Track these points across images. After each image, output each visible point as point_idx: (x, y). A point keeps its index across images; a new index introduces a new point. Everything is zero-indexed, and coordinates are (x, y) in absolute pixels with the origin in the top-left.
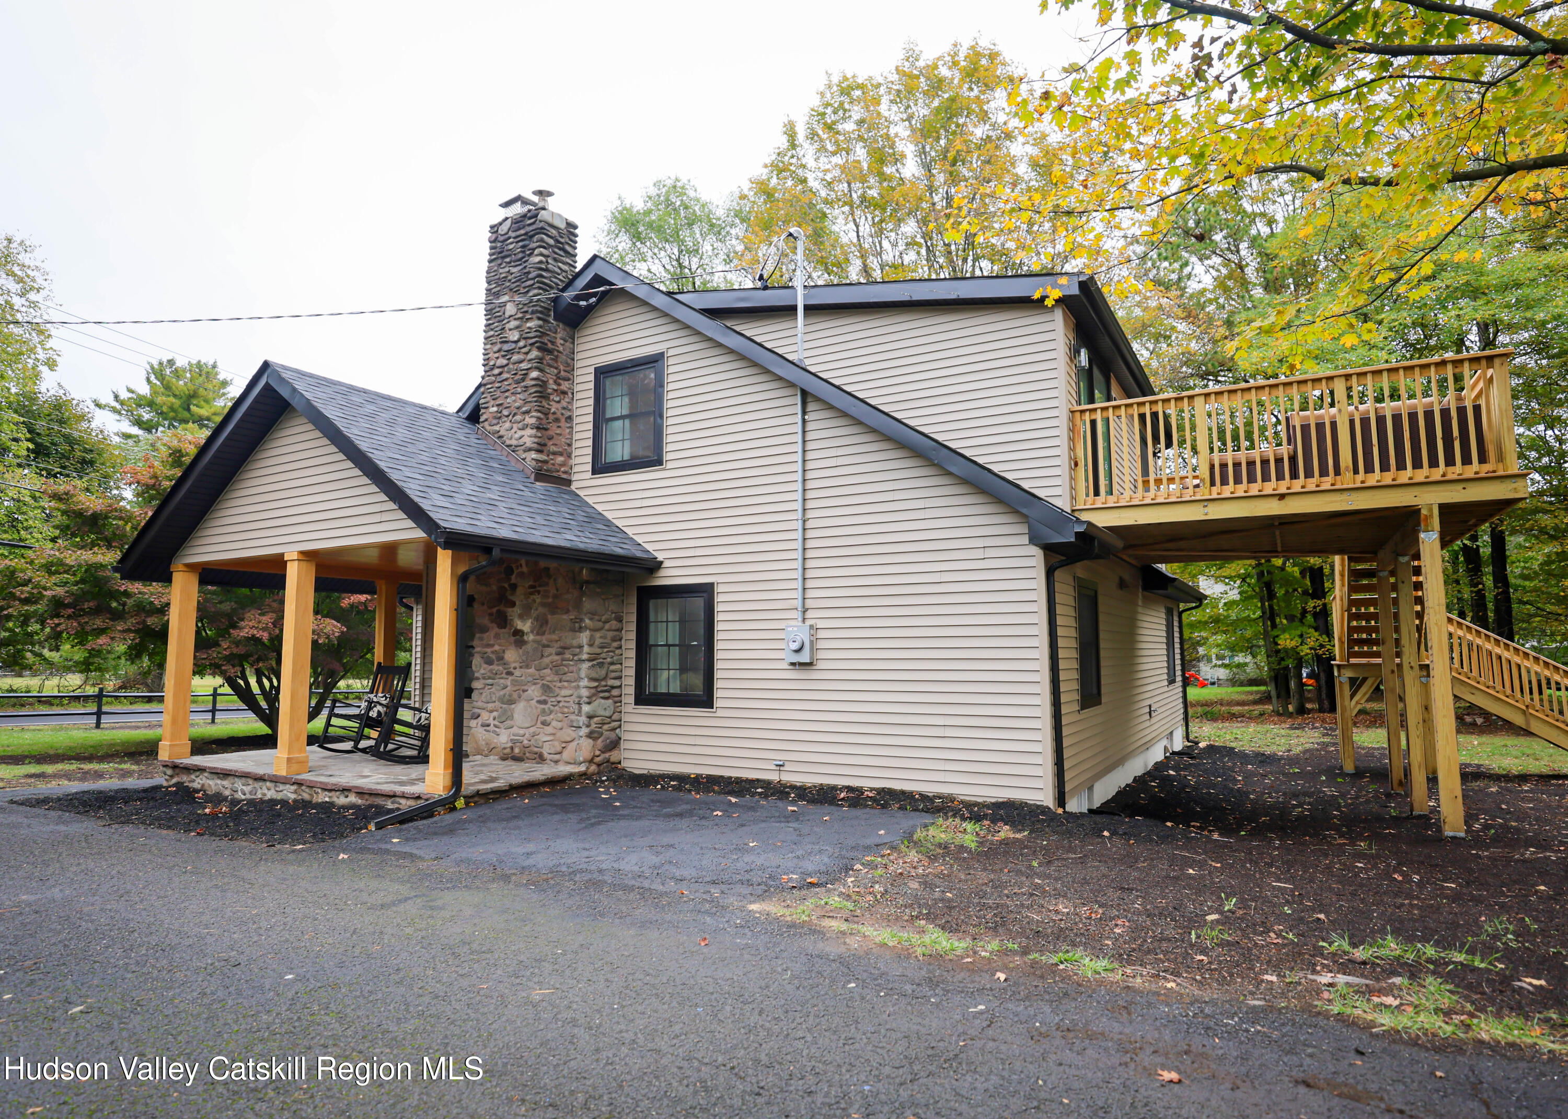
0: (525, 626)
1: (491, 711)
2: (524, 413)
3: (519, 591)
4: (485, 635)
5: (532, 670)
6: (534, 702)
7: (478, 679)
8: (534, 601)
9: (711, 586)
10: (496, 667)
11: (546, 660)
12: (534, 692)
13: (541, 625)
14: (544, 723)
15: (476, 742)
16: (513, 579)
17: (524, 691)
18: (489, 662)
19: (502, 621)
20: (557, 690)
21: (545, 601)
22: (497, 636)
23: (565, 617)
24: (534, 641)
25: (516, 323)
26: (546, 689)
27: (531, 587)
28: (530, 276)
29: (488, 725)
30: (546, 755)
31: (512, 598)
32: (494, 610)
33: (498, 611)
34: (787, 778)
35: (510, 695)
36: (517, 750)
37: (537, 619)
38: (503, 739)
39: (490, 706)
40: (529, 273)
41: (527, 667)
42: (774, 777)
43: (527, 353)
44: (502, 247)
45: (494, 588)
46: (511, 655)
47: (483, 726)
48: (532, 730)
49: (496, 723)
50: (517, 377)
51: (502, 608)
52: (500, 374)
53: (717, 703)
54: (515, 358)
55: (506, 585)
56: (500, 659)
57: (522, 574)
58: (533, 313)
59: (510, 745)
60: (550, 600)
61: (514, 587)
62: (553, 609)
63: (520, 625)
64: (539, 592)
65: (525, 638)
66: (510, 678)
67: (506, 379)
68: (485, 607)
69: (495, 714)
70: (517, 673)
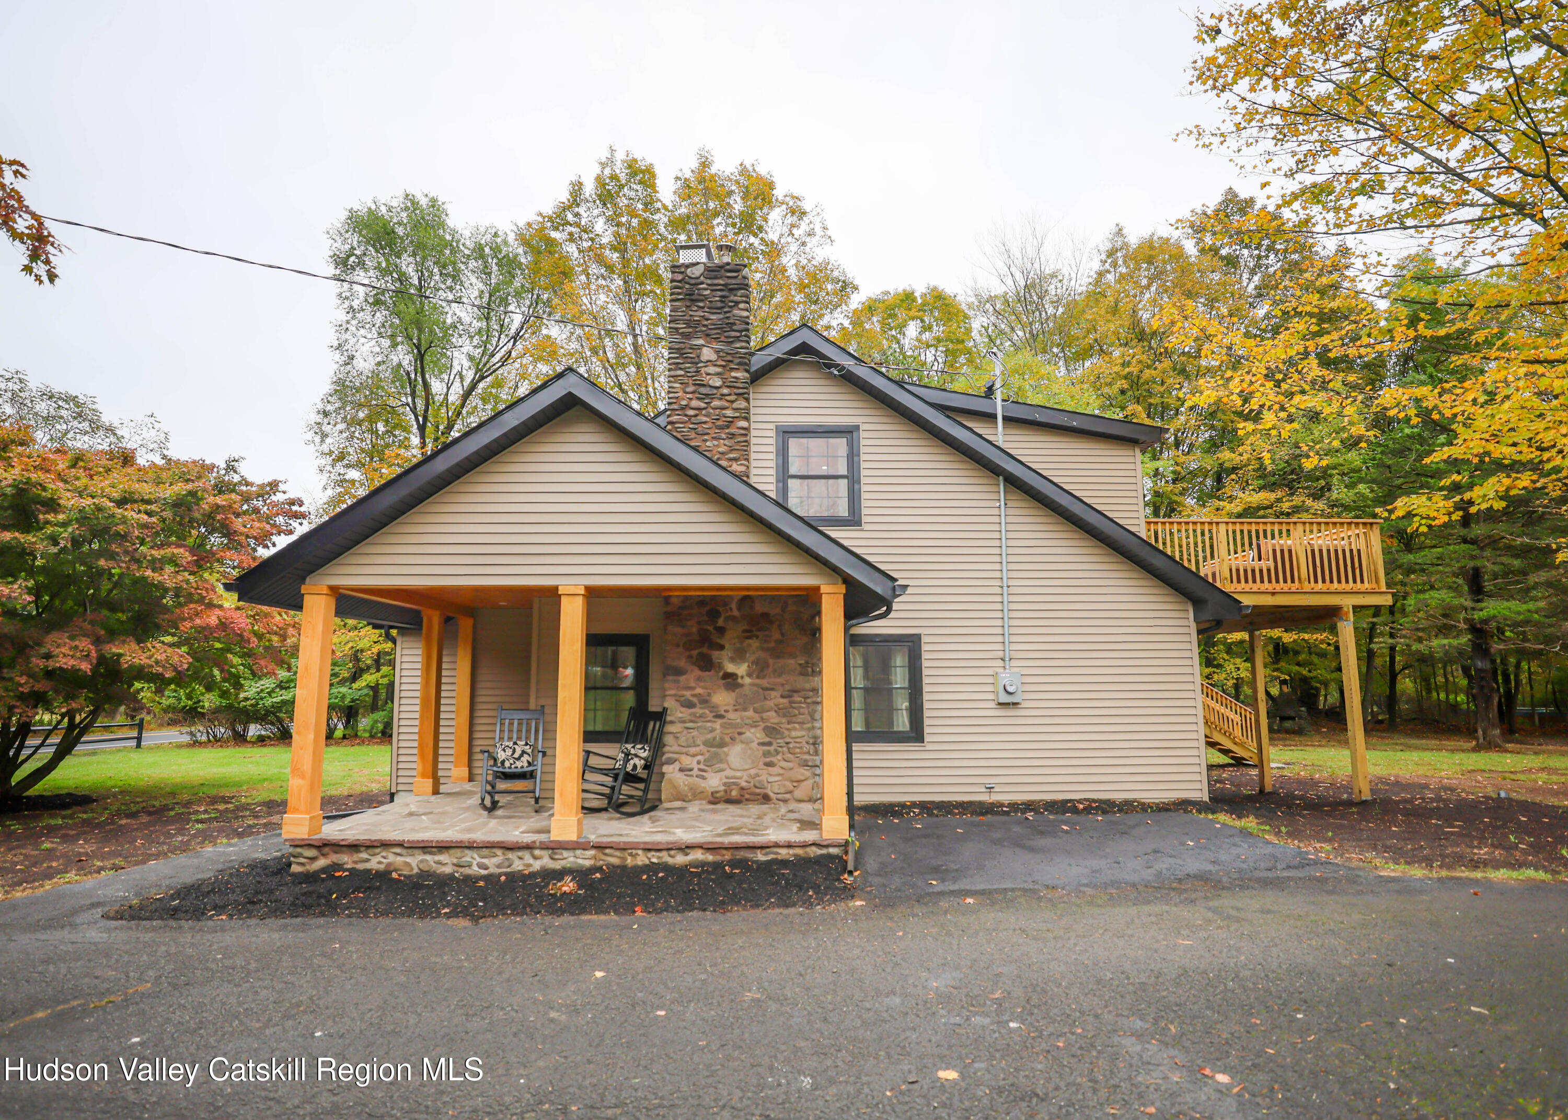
0: (741, 669)
1: (694, 756)
2: (731, 460)
3: (729, 635)
4: (682, 678)
5: (750, 713)
6: (754, 745)
7: (672, 722)
8: (749, 645)
9: (919, 636)
10: (698, 711)
11: (770, 704)
12: (755, 735)
13: (760, 669)
14: (769, 764)
15: (675, 787)
16: (720, 622)
17: (740, 734)
18: (689, 705)
19: (706, 664)
20: (786, 733)
21: (766, 645)
22: (699, 679)
23: (792, 661)
24: (752, 685)
25: (719, 370)
26: (771, 731)
27: (745, 631)
28: (735, 327)
29: (691, 770)
30: (771, 795)
31: (721, 641)
32: (695, 653)
33: (700, 654)
34: (995, 798)
35: (722, 739)
36: (734, 793)
37: (756, 662)
38: (714, 782)
39: (693, 750)
40: (734, 324)
41: (745, 710)
42: (985, 798)
43: (732, 402)
44: (691, 289)
45: (694, 630)
46: (722, 698)
47: (681, 770)
48: (753, 772)
49: (702, 766)
50: (719, 423)
51: (705, 650)
52: (696, 416)
53: (927, 738)
54: (716, 403)
55: (710, 628)
56: (705, 701)
57: (733, 618)
58: (739, 364)
59: (722, 788)
60: (772, 645)
61: (721, 631)
62: (777, 653)
63: (730, 668)
64: (757, 637)
65: (740, 680)
66: (720, 721)
67: (705, 423)
68: (681, 649)
69: (699, 757)
70: (731, 715)
